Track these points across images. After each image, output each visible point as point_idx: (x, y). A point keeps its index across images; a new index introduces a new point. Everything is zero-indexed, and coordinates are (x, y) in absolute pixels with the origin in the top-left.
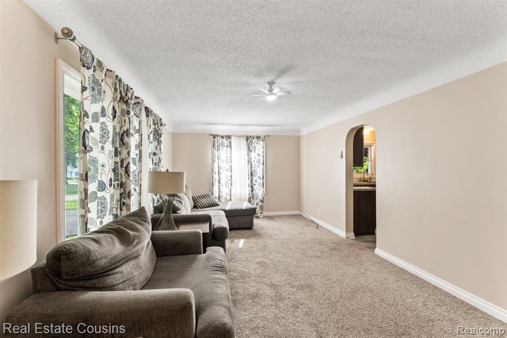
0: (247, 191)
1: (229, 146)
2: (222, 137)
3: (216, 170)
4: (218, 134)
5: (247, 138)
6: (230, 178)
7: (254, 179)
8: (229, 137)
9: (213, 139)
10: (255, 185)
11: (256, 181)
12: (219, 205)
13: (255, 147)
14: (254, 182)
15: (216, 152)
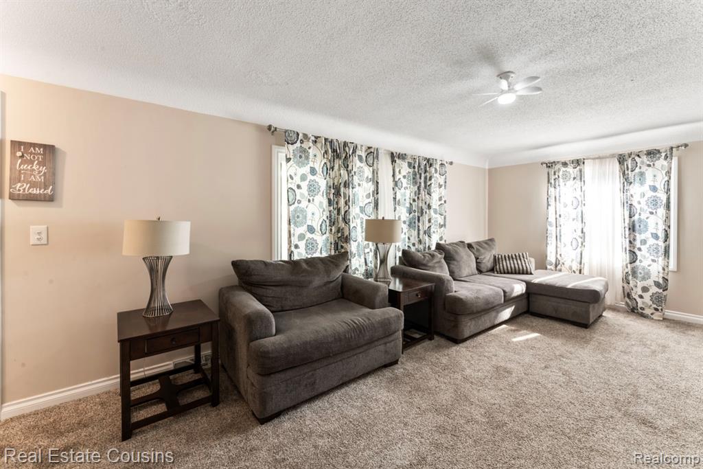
0: (618, 262)
1: (579, 178)
2: (565, 164)
3: (552, 219)
4: (556, 160)
5: (621, 159)
6: (579, 233)
7: (639, 237)
8: (578, 163)
9: (546, 170)
10: (640, 249)
11: (644, 242)
12: (531, 274)
13: (642, 174)
14: (638, 244)
15: (552, 189)
